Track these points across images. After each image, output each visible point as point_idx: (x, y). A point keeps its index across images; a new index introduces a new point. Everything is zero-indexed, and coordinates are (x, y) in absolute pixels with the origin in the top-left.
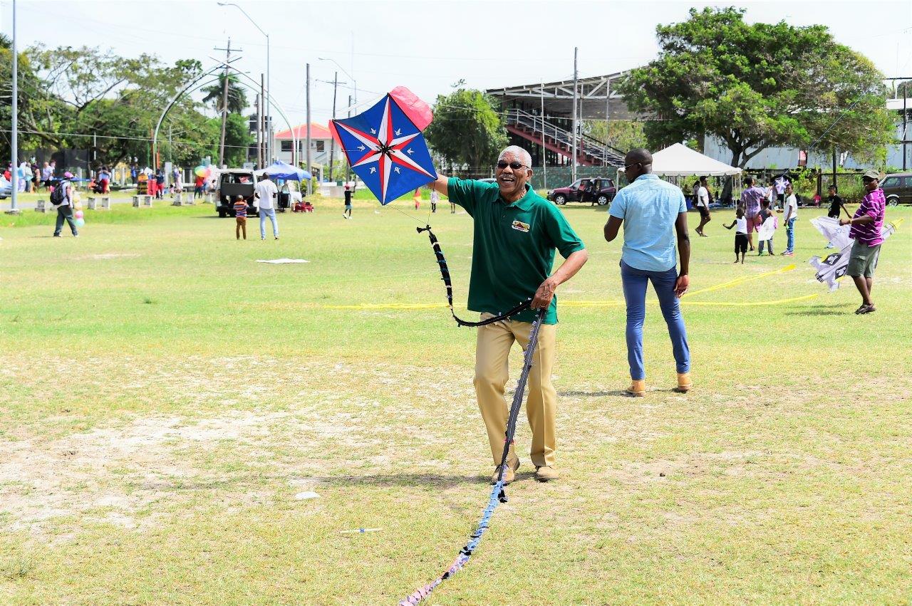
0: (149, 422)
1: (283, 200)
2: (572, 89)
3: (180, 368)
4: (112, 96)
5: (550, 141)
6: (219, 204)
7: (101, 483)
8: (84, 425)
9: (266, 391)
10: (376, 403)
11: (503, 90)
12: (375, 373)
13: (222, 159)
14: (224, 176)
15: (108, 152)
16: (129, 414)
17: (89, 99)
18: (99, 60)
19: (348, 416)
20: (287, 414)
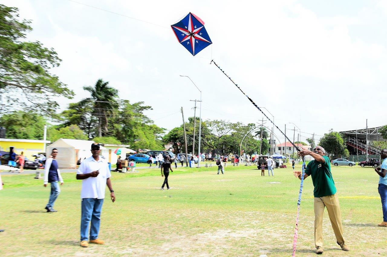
0: (222, 231)
1: (277, 165)
2: (366, 131)
3: (235, 214)
4: (229, 134)
5: (359, 147)
6: (258, 166)
7: (202, 249)
8: (201, 231)
9: (259, 223)
10: (292, 227)
11: (344, 132)
12: (294, 218)
13: (261, 152)
14: (260, 157)
15: (227, 150)
16: (216, 228)
17: (222, 135)
18: (225, 124)
19: (282, 231)
20: (264, 230)
